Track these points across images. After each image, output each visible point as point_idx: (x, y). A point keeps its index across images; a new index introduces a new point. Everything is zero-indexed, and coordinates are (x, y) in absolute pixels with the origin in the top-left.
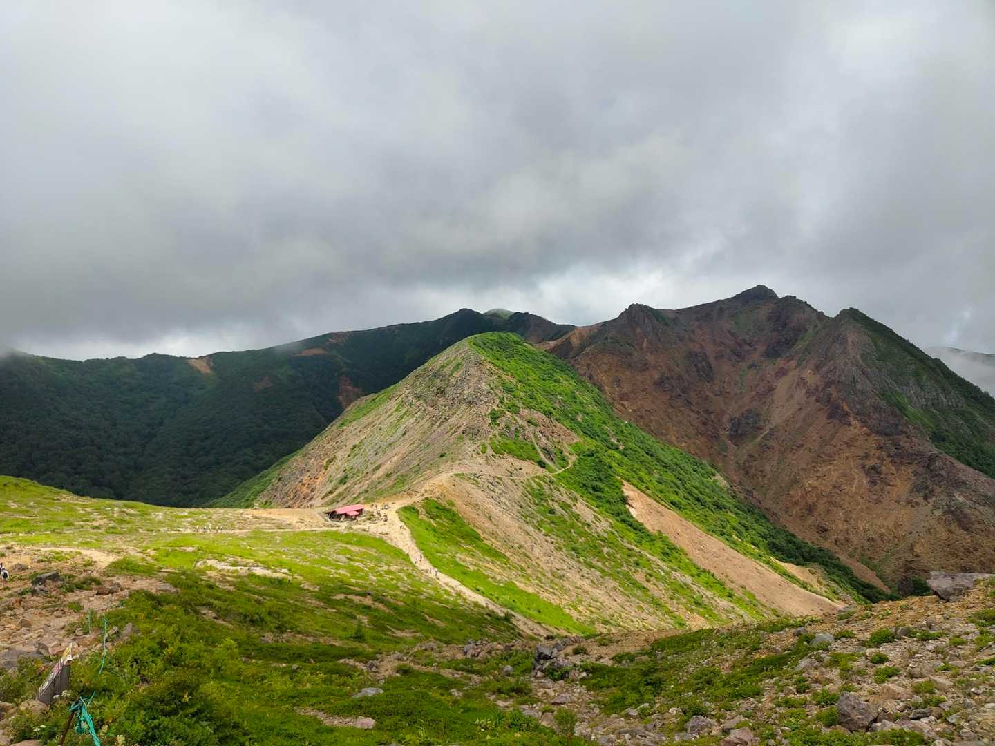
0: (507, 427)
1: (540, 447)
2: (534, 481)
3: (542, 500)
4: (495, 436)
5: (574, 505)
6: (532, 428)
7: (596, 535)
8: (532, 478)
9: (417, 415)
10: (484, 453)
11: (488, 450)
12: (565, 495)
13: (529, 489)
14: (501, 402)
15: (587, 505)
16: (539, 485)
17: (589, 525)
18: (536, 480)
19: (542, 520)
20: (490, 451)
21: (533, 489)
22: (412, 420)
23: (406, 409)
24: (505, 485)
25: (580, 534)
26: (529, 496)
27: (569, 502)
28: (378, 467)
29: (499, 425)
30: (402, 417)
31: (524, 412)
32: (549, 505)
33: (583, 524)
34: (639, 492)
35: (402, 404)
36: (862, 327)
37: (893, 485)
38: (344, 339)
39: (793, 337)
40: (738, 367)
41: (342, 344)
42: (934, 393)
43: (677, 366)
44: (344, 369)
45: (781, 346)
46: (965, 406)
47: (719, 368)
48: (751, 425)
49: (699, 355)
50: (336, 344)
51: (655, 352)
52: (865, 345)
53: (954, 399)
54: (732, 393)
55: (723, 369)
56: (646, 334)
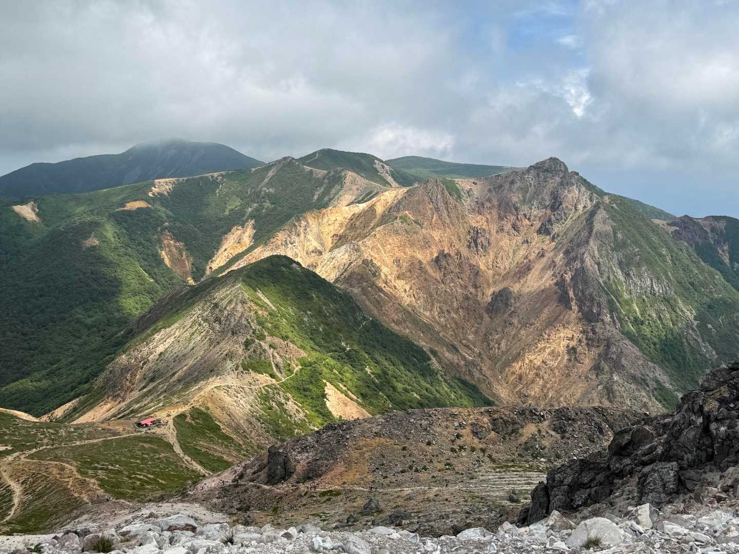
0: (254, 351)
1: (275, 363)
2: (264, 389)
3: (266, 401)
4: (245, 358)
5: (286, 403)
6: (272, 350)
7: (293, 422)
8: (263, 387)
9: (202, 334)
10: (236, 370)
11: (239, 368)
12: (282, 397)
13: (259, 394)
14: (253, 333)
15: (295, 403)
16: (267, 391)
17: (291, 416)
18: (266, 388)
19: (263, 414)
20: (241, 369)
21: (262, 394)
22: (199, 338)
23: (196, 327)
24: (245, 392)
25: (284, 422)
26: (259, 399)
27: (283, 401)
28: (174, 374)
29: (249, 350)
30: (193, 334)
31: (268, 339)
32: (270, 404)
33: (288, 415)
34: (336, 390)
35: (194, 322)
36: (608, 218)
37: (582, 363)
38: (167, 187)
39: (564, 217)
40: (514, 241)
41: (166, 193)
42: (649, 283)
43: (460, 240)
44: (167, 224)
45: (552, 225)
46: (673, 293)
47: (498, 241)
48: (504, 301)
49: (479, 231)
50: (159, 194)
51: (442, 227)
52: (605, 235)
53: (666, 288)
54: (502, 268)
55: (501, 244)
56: (437, 209)
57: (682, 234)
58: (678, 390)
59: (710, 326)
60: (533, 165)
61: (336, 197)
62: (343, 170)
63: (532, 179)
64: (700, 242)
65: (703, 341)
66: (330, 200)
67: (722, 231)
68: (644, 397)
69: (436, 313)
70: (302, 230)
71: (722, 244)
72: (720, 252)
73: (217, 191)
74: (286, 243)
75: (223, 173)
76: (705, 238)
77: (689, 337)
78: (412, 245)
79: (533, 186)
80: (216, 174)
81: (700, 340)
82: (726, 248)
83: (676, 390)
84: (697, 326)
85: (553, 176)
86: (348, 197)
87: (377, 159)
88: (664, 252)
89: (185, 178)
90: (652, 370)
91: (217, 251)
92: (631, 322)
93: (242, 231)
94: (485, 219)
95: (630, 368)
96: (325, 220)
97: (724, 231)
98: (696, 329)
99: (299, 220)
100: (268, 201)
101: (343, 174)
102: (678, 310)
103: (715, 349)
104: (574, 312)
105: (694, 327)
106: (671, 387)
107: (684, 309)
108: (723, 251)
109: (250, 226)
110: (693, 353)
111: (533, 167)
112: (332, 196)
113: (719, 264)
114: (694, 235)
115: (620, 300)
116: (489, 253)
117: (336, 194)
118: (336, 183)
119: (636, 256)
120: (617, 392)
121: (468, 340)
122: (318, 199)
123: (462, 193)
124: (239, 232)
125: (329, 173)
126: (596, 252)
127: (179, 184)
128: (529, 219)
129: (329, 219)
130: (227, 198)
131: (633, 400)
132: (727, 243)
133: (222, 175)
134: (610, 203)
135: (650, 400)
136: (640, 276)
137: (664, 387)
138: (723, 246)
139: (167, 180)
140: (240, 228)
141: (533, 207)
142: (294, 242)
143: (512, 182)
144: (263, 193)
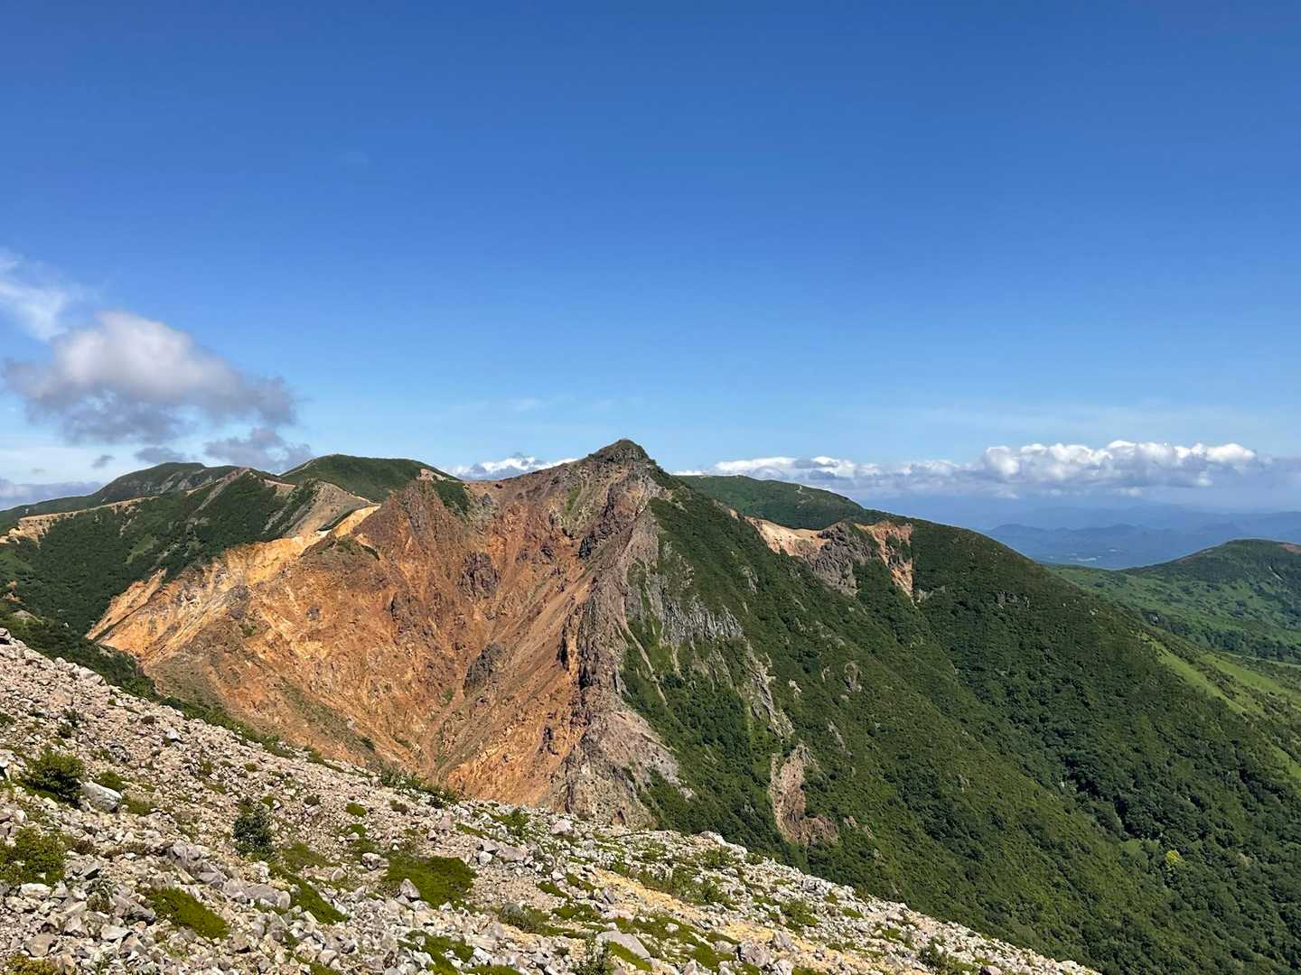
36: (655, 524)
37: (557, 754)
38: (40, 528)
39: (615, 528)
40: (541, 573)
41: (35, 538)
42: (700, 620)
43: (448, 576)
44: (14, 583)
45: (596, 541)
46: (740, 634)
47: (516, 573)
48: (486, 667)
49: (479, 559)
50: (21, 538)
51: (422, 556)
52: (646, 550)
53: (729, 627)
54: (510, 614)
55: (518, 578)
56: (417, 528)
57: (831, 549)
58: (688, 786)
60: (592, 453)
61: (296, 525)
62: (316, 482)
63: (589, 475)
64: (863, 560)
65: (776, 708)
66: (288, 528)
67: (904, 543)
68: (622, 799)
69: (365, 692)
70: (212, 577)
71: (901, 561)
72: (898, 574)
73: (121, 530)
74: (179, 600)
75: (139, 500)
76: (873, 554)
77: (756, 703)
78: (352, 585)
79: (588, 485)
80: (125, 504)
81: (771, 707)
82: (908, 567)
83: (684, 785)
84: (770, 685)
85: (620, 468)
86: (316, 522)
87: (426, 467)
88: (747, 572)
89: (75, 513)
90: (652, 753)
91: (96, 623)
92: (661, 683)
93: (142, 589)
94: (501, 539)
95: (612, 754)
96: (258, 560)
97: (908, 542)
98: (767, 688)
99: (210, 562)
100: (195, 538)
101: (316, 488)
102: (745, 662)
103: (793, 719)
104: (570, 673)
105: (765, 686)
106: (676, 780)
107: (754, 659)
108: (903, 573)
109: (157, 580)
110: (757, 728)
111: (593, 455)
112: (291, 523)
113: (890, 594)
114: (853, 550)
115: (651, 649)
116: (494, 594)
117: (299, 519)
118: (303, 502)
119: (686, 579)
120: (579, 793)
121: (411, 732)
122: (270, 530)
123: (472, 503)
124: (138, 591)
125: (297, 488)
126: (625, 577)
127: (62, 521)
128: (571, 536)
129: (265, 557)
130: (136, 539)
131: (603, 806)
132: (911, 560)
133: (136, 504)
134: (673, 500)
135: (632, 802)
136: (686, 610)
137: (665, 781)
138: (902, 566)
139: (43, 517)
140: (141, 583)
141: (580, 518)
142: (194, 597)
143: (556, 481)
144: (189, 527)
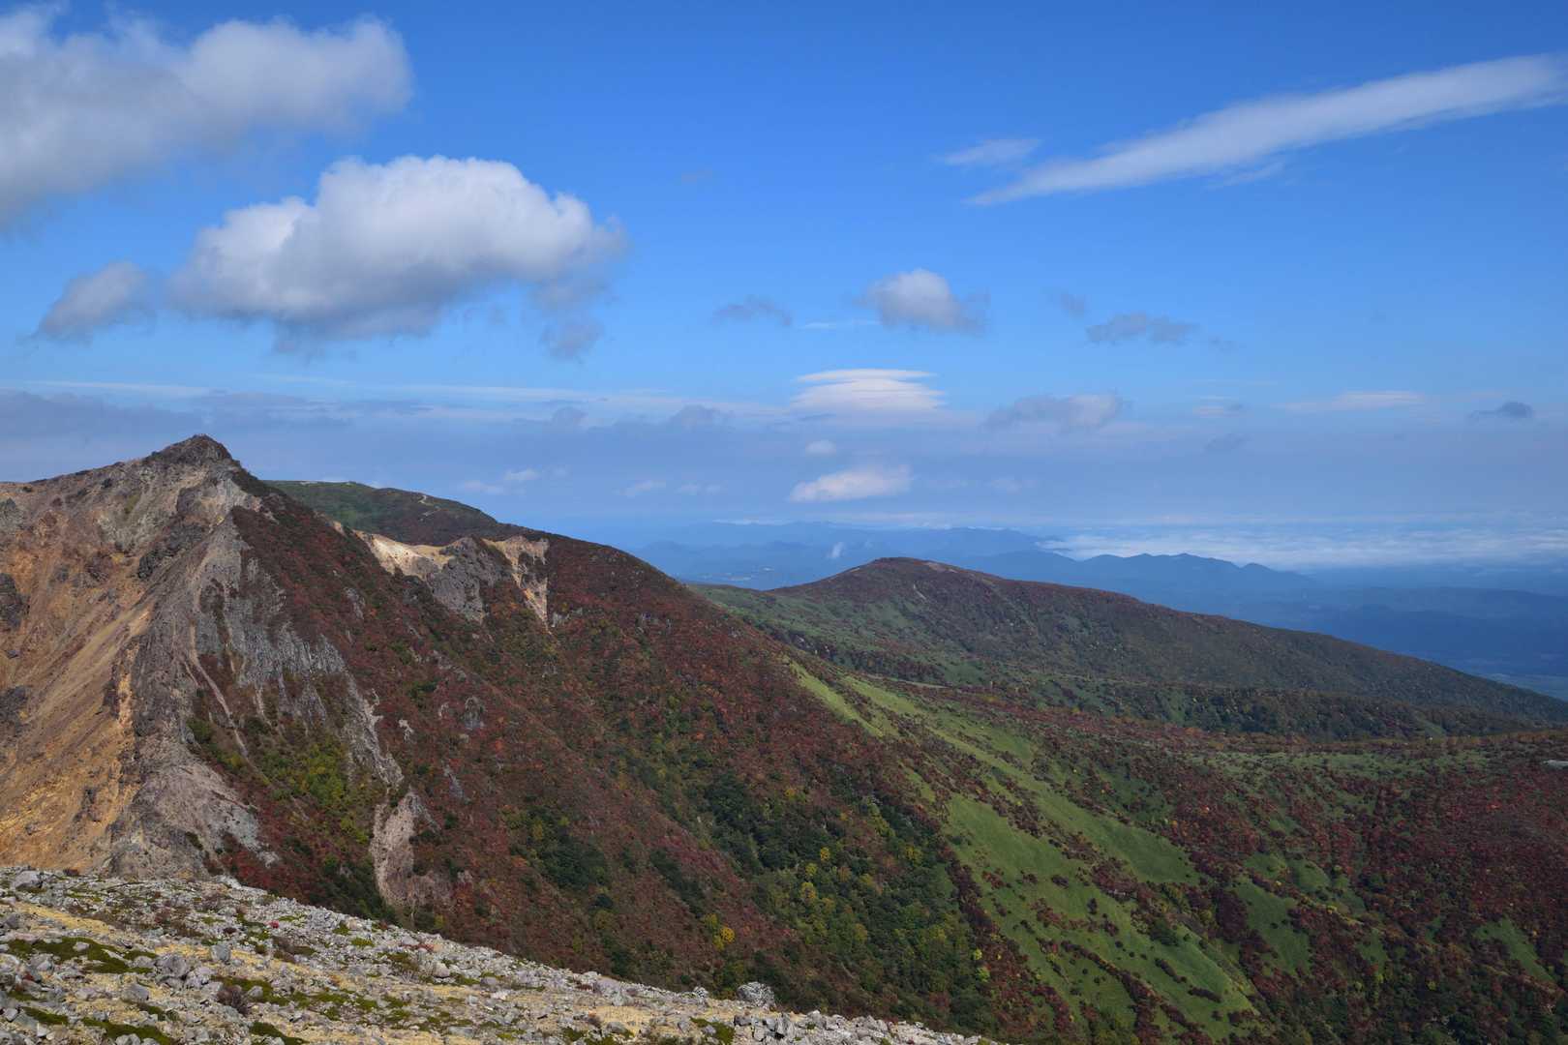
36: (237, 538)
37: (100, 821)
39: (185, 543)
40: (84, 599)
42: (291, 652)
45: (160, 559)
46: (341, 669)
47: (48, 600)
52: (224, 570)
53: (327, 660)
54: (40, 651)
55: (52, 605)
57: (454, 568)
58: (270, 850)
59: (403, 723)
60: (158, 451)
63: (152, 478)
64: (492, 580)
65: (383, 753)
67: (539, 561)
68: (185, 870)
71: (535, 581)
72: (530, 595)
76: (503, 574)
77: (358, 749)
79: (151, 490)
81: (377, 752)
82: (543, 588)
83: (264, 849)
84: (377, 726)
85: (194, 470)
88: (352, 595)
90: (225, 814)
92: (239, 729)
94: (29, 557)
95: (172, 818)
97: (544, 560)
98: (372, 730)
102: (346, 700)
103: (402, 765)
104: (121, 722)
105: (370, 728)
106: (255, 844)
107: (357, 696)
108: (537, 594)
110: (359, 777)
111: (158, 453)
113: (522, 618)
114: (480, 569)
115: (228, 689)
116: (18, 626)
119: (275, 604)
120: (127, 868)
126: (196, 603)
128: (126, 553)
132: (546, 580)
134: (262, 510)
136: (274, 641)
137: (241, 846)
138: (536, 586)
141: (140, 530)
143: (108, 484)
